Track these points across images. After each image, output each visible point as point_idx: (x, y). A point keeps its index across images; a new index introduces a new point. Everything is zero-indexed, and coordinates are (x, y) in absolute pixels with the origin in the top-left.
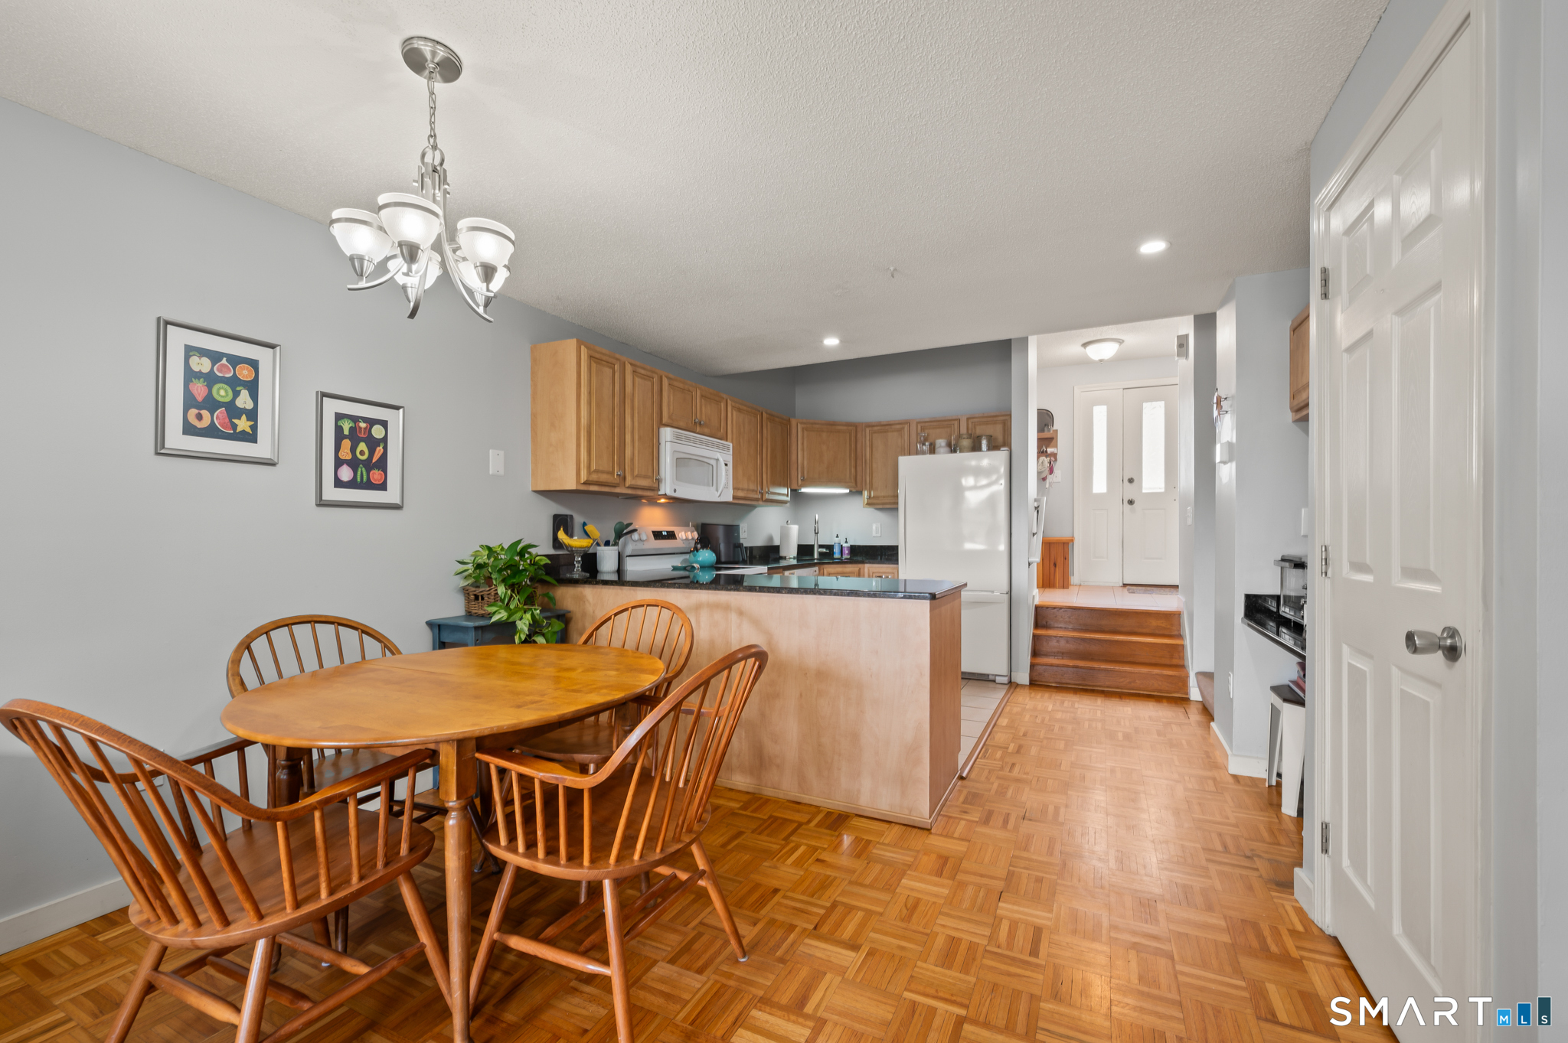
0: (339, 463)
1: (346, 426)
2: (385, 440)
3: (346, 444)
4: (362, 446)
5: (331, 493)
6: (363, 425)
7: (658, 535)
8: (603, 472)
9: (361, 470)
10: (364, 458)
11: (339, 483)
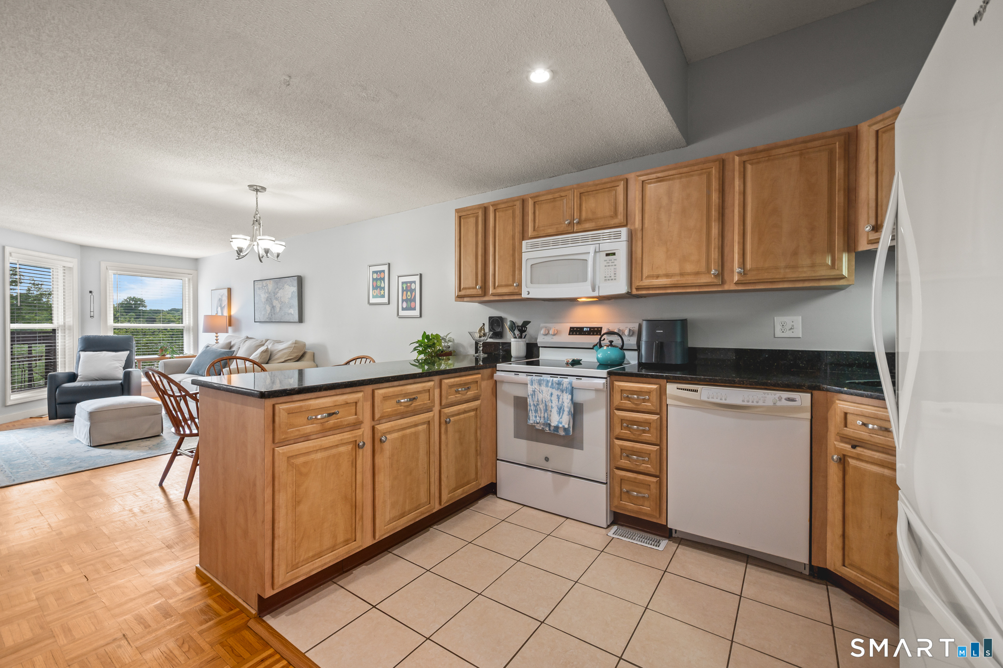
0: (403, 301)
1: (405, 286)
2: (415, 289)
3: (405, 293)
4: (409, 293)
5: (402, 313)
6: (409, 285)
7: (574, 331)
8: (469, 288)
9: (409, 303)
10: (409, 298)
11: (403, 309)
